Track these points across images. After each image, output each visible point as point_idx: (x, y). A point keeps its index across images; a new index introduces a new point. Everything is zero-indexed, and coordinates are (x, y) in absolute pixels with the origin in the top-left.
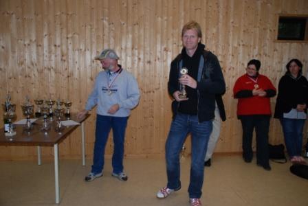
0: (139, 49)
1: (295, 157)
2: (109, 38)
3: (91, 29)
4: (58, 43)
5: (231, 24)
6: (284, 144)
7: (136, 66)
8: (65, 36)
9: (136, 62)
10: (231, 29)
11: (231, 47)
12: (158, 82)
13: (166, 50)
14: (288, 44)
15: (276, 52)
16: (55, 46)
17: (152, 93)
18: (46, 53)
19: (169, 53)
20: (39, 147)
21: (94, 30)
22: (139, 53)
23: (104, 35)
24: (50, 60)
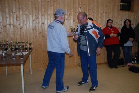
2: (42, 9)
3: (32, 3)
5: (100, 2)
8: (18, 7)
10: (100, 5)
13: (70, 15)
14: (124, 12)
15: (119, 16)
16: (13, 12)
20: (6, 67)
23: (39, 7)
24: (10, 20)
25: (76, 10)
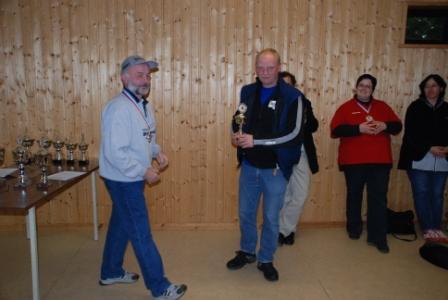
1: (430, 231)
2: (136, 44)
3: (107, 29)
4: (56, 50)
5: (328, 18)
6: (414, 211)
7: (178, 86)
8: (67, 40)
9: (179, 80)
10: (330, 26)
11: (328, 56)
12: (213, 112)
13: (225, 61)
14: (422, 50)
15: (402, 64)
16: (53, 55)
17: (203, 129)
18: (38, 67)
19: (230, 66)
21: (111, 30)
22: (182, 67)
23: (127, 38)
24: (45, 77)
25: (245, 46)
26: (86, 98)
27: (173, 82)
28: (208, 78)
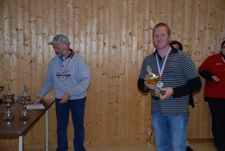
0: (104, 33)
2: (74, 23)
3: (55, 12)
4: (20, 27)
5: (197, 7)
7: (101, 51)
8: (27, 20)
9: (102, 47)
10: (198, 12)
12: (123, 67)
13: (131, 34)
16: (17, 29)
17: (117, 78)
18: (7, 37)
19: (134, 38)
21: (58, 14)
22: (104, 38)
23: (68, 19)
24: (11, 44)
25: (144, 25)
26: (40, 58)
27: (98, 48)
28: (121, 45)
